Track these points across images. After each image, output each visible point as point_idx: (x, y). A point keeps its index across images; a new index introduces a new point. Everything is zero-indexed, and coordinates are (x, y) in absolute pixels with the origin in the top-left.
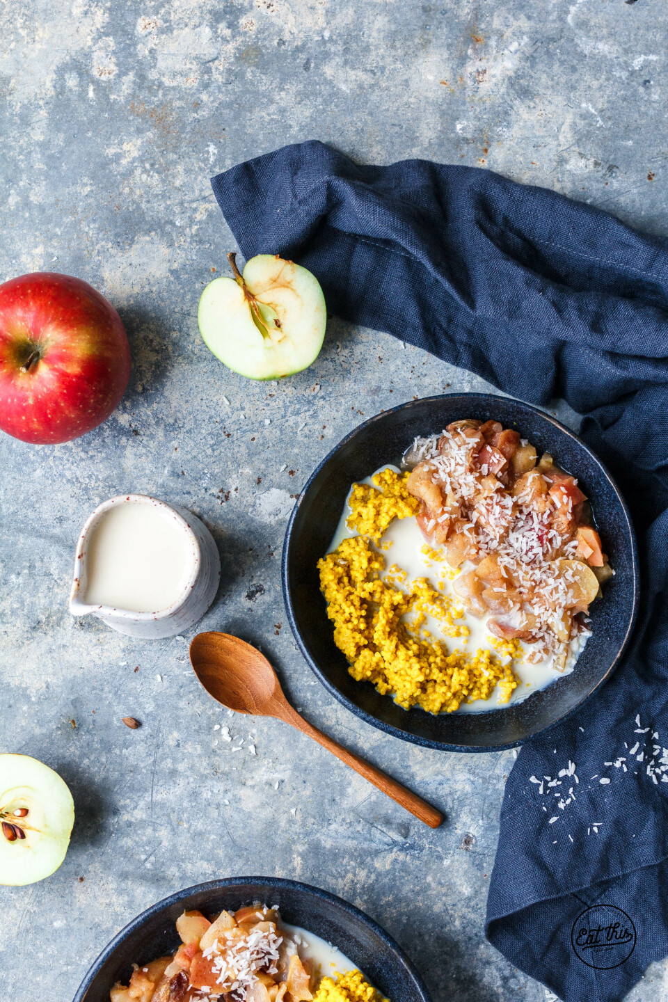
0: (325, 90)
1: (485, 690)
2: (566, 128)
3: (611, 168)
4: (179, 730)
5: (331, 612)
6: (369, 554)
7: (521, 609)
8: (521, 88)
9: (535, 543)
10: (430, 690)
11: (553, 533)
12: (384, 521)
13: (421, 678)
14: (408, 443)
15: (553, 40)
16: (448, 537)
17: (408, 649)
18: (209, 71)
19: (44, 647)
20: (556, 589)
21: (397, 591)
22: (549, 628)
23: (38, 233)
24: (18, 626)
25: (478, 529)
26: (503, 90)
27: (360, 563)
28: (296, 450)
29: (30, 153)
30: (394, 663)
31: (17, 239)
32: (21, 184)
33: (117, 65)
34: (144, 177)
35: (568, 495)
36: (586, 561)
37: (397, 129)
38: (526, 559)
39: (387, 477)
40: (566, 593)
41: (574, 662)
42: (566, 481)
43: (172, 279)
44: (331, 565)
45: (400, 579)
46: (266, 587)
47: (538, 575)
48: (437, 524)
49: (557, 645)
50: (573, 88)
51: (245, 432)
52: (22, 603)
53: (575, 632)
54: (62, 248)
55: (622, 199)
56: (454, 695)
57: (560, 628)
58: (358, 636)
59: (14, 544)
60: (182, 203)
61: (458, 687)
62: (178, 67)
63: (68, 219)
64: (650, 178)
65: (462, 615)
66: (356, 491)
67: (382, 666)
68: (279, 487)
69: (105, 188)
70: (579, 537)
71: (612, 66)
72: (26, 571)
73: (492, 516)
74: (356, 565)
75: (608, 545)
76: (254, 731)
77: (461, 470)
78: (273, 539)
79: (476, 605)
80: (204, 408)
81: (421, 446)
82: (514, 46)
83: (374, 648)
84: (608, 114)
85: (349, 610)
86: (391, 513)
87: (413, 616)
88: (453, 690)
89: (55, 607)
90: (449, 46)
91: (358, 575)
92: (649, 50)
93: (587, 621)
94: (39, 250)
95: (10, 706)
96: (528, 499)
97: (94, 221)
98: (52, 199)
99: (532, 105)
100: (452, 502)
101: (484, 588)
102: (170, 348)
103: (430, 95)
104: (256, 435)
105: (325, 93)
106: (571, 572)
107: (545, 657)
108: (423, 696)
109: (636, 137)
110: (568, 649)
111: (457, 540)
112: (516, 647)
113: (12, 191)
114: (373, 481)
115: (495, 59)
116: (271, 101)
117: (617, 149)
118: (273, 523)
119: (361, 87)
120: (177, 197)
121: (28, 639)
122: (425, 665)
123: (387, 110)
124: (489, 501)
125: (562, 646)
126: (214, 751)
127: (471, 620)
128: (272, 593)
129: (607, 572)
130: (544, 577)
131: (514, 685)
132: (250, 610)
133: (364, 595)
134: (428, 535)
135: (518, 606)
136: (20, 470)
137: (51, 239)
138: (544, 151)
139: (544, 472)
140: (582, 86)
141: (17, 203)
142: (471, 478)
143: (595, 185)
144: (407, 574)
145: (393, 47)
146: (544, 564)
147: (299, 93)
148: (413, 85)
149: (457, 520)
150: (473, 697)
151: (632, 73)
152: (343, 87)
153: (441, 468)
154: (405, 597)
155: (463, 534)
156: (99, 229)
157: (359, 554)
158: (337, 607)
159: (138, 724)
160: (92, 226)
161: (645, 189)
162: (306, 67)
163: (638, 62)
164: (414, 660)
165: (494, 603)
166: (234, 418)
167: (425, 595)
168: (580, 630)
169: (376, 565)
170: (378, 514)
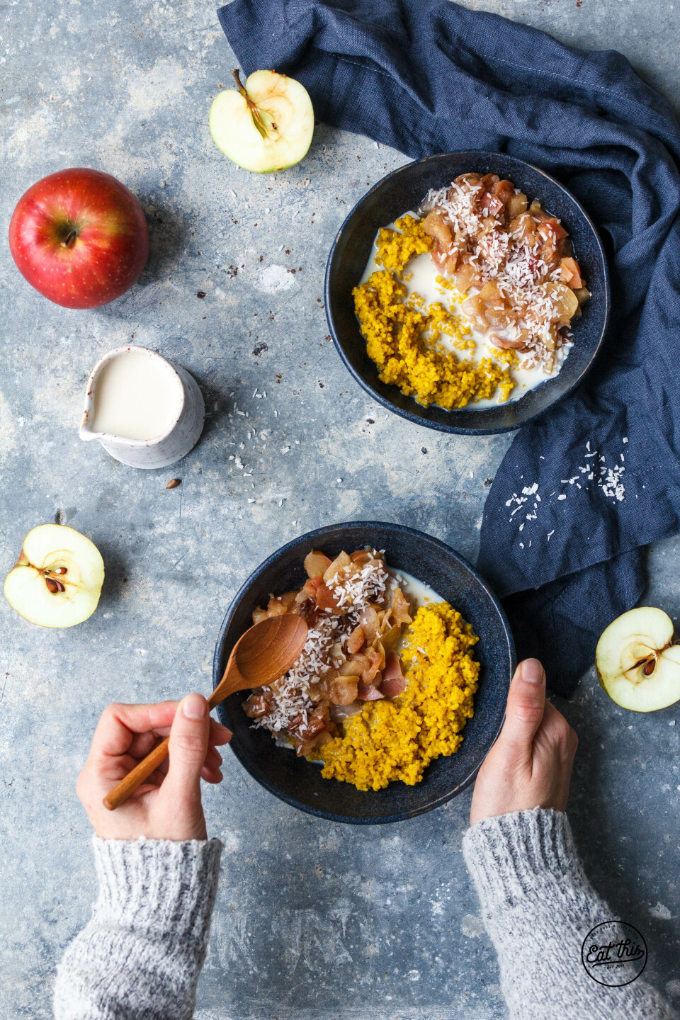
1: (488, 390)
4: (200, 461)
5: (364, 329)
6: (394, 282)
7: (516, 325)
9: (527, 271)
10: (444, 389)
11: (541, 262)
12: (405, 256)
13: (437, 379)
14: (422, 194)
16: (457, 267)
17: (426, 357)
20: (544, 306)
21: (416, 313)
22: (539, 340)
23: (75, 58)
24: (70, 378)
25: (480, 260)
27: (387, 290)
28: (291, 234)
30: (416, 368)
31: (58, 63)
32: (60, 17)
34: (162, 10)
35: (553, 231)
36: (568, 284)
38: (520, 284)
39: (407, 222)
40: (552, 309)
41: (559, 367)
42: (551, 220)
43: (187, 94)
44: (364, 292)
45: (419, 304)
46: (268, 345)
47: (530, 296)
48: (448, 257)
49: (545, 353)
51: (249, 219)
52: (71, 361)
53: (560, 343)
54: (96, 70)
55: (556, 23)
56: (464, 393)
57: (547, 337)
58: (386, 347)
60: (193, 31)
61: (467, 387)
63: (100, 46)
64: (578, 5)
65: (469, 332)
66: (382, 234)
67: (406, 371)
68: (278, 264)
69: (130, 20)
70: (563, 265)
72: (73, 335)
73: (492, 249)
74: (383, 291)
75: (586, 272)
77: (467, 212)
78: (273, 306)
79: (480, 321)
80: (215, 200)
81: (434, 196)
83: (399, 357)
85: (378, 326)
86: (411, 249)
87: (430, 333)
88: (462, 390)
91: (385, 300)
93: (570, 335)
94: (77, 72)
95: (64, 444)
96: (521, 235)
97: (121, 47)
98: (86, 30)
100: (460, 239)
101: (487, 309)
104: (258, 221)
106: (556, 293)
107: (536, 363)
108: (439, 394)
110: (554, 356)
111: (464, 270)
112: (513, 356)
113: (53, 24)
114: (396, 226)
118: (274, 293)
120: (189, 27)
121: (76, 389)
122: (440, 368)
124: (489, 237)
125: (550, 354)
126: (229, 477)
127: (477, 336)
128: (274, 350)
129: (584, 294)
130: (534, 297)
131: (511, 386)
132: (256, 363)
133: (389, 315)
134: (441, 266)
135: (514, 322)
137: (86, 63)
139: (534, 215)
141: (57, 34)
142: (474, 219)
143: (533, 12)
144: (424, 300)
146: (535, 288)
149: (464, 253)
150: (478, 397)
153: (450, 211)
154: (423, 318)
155: (469, 264)
156: (125, 53)
157: (386, 283)
158: (369, 325)
160: (119, 52)
161: (575, 14)
164: (431, 365)
165: (495, 321)
166: (240, 208)
167: (439, 315)
168: (564, 342)
169: (399, 292)
170: (400, 250)
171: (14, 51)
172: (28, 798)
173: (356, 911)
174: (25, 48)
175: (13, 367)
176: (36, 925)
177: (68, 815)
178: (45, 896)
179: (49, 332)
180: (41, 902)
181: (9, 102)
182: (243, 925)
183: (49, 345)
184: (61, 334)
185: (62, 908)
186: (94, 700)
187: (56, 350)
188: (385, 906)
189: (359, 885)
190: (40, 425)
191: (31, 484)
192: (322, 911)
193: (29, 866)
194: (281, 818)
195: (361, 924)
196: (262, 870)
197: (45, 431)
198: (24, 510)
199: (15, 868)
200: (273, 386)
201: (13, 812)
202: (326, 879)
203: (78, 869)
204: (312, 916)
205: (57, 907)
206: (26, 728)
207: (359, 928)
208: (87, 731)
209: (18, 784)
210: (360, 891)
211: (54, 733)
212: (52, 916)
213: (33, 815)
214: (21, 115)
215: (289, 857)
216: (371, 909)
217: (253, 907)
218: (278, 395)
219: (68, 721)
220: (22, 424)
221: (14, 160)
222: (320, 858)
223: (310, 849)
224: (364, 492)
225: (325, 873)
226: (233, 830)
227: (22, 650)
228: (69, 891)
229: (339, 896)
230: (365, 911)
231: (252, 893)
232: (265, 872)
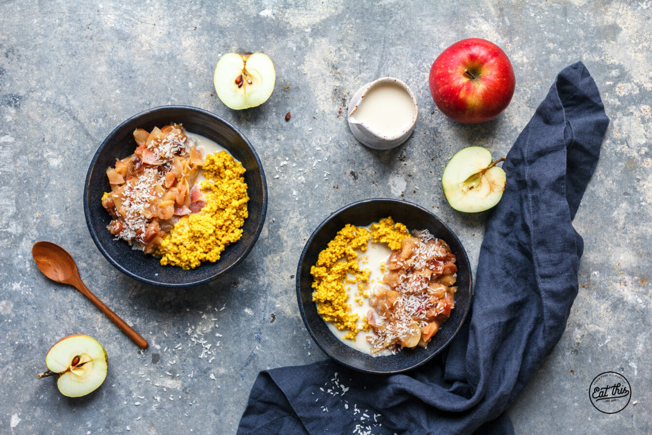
0: (614, 204)
1: (342, 327)
2: (597, 328)
3: (576, 351)
4: (285, 140)
8: (618, 304)
15: (644, 321)
18: (622, 143)
19: (324, 71)
23: (534, 59)
24: (335, 59)
26: (616, 295)
28: (426, 194)
29: (576, 53)
31: (531, 48)
32: (560, 49)
33: (624, 96)
37: (594, 241)
43: (512, 128)
46: (357, 181)
50: (618, 331)
51: (435, 167)
52: (346, 60)
54: (527, 72)
55: (560, 357)
59: (375, 55)
62: (624, 127)
63: (542, 74)
64: (572, 371)
68: (407, 186)
71: (631, 351)
72: (362, 61)
76: (286, 177)
78: (381, 183)
80: (446, 147)
82: (640, 301)
84: (605, 350)
89: (344, 76)
90: (639, 267)
92: (639, 370)
94: (525, 60)
95: (295, 56)
97: (541, 87)
98: (552, 65)
99: (609, 310)
102: (476, 129)
103: (613, 258)
104: (433, 174)
105: (612, 204)
109: (593, 364)
113: (556, 45)
115: (632, 291)
116: (607, 176)
117: (586, 354)
118: (389, 183)
119: (616, 222)
121: (328, 63)
123: (604, 235)
126: (275, 158)
128: (354, 184)
132: (345, 173)
136: (412, 56)
137: (531, 66)
138: (584, 317)
140: (619, 336)
141: (550, 48)
143: (567, 343)
145: (638, 238)
147: (611, 190)
148: (617, 249)
151: (627, 362)
152: (615, 213)
156: (537, 90)
159: (287, 119)
160: (539, 86)
161: (566, 369)
162: (626, 194)
163: (633, 365)
166: (442, 162)
171: (538, 21)
172: (81, 39)
173: (15, 237)
174: (540, 28)
175: (342, 24)
176: (5, 45)
177: (70, 63)
178: (22, 50)
179: (363, 46)
180: (19, 48)
181: (506, 19)
182: (6, 169)
183: (355, 47)
184: (362, 53)
185: (15, 60)
186: (140, 77)
187: (352, 51)
188: (17, 255)
189: (30, 239)
190: (306, 42)
191: (270, 37)
192: (14, 217)
193: (40, 40)
194: (69, 192)
195: (6, 240)
196: (39, 180)
197: (303, 45)
198: (254, 33)
199: (39, 31)
200: (331, 184)
201: (72, 29)
202: (33, 219)
203: (38, 69)
204: (11, 211)
205: (15, 57)
206: (123, 37)
207: (5, 239)
208: (121, 74)
209: (88, 33)
210: (27, 239)
211: (119, 54)
212: (10, 55)
213: (71, 42)
214: (498, 26)
215: (46, 196)
216: (16, 246)
217: (17, 175)
218: (326, 187)
219: (127, 62)
220: (306, 30)
221: (470, 23)
222: (46, 215)
223: (51, 209)
224: (267, 240)
225: (37, 218)
226: (62, 162)
227: (169, 33)
228: (25, 65)
229: (24, 227)
230: (15, 242)
231: (25, 174)
232: (37, 182)
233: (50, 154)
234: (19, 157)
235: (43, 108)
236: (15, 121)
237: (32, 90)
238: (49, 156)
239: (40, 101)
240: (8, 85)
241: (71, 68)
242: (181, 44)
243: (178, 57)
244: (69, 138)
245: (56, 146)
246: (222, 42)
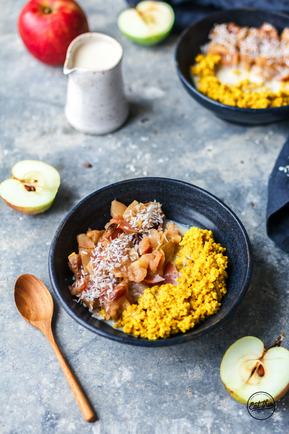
4: (110, 168)
19: (47, 141)
52: (38, 126)
59: (35, 106)
68: (154, 86)
89: (53, 127)
159: (90, 166)
173: (217, 419)
177: (12, 358)
179: (27, 114)
182: (134, 430)
184: (33, 115)
187: (30, 121)
188: (239, 416)
189: (219, 402)
194: (161, 359)
195: (222, 429)
196: (148, 392)
202: (194, 398)
203: (15, 392)
204: (185, 423)
210: (219, 406)
211: (8, 308)
215: (167, 383)
216: (228, 418)
217: (142, 418)
222: (189, 384)
223: (182, 378)
225: (193, 394)
226: (127, 366)
228: (8, 407)
229: (204, 409)
230: (224, 419)
231: (140, 408)
232: (150, 394)
233: (116, 380)
234: (120, 416)
235: (62, 388)
236: (75, 419)
237: (40, 401)
238: (120, 381)
239: (53, 391)
240: (30, 427)
241: (18, 357)
242: (5, 252)
243: (18, 254)
244: (99, 359)
245: (108, 373)
246: (7, 217)
